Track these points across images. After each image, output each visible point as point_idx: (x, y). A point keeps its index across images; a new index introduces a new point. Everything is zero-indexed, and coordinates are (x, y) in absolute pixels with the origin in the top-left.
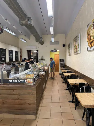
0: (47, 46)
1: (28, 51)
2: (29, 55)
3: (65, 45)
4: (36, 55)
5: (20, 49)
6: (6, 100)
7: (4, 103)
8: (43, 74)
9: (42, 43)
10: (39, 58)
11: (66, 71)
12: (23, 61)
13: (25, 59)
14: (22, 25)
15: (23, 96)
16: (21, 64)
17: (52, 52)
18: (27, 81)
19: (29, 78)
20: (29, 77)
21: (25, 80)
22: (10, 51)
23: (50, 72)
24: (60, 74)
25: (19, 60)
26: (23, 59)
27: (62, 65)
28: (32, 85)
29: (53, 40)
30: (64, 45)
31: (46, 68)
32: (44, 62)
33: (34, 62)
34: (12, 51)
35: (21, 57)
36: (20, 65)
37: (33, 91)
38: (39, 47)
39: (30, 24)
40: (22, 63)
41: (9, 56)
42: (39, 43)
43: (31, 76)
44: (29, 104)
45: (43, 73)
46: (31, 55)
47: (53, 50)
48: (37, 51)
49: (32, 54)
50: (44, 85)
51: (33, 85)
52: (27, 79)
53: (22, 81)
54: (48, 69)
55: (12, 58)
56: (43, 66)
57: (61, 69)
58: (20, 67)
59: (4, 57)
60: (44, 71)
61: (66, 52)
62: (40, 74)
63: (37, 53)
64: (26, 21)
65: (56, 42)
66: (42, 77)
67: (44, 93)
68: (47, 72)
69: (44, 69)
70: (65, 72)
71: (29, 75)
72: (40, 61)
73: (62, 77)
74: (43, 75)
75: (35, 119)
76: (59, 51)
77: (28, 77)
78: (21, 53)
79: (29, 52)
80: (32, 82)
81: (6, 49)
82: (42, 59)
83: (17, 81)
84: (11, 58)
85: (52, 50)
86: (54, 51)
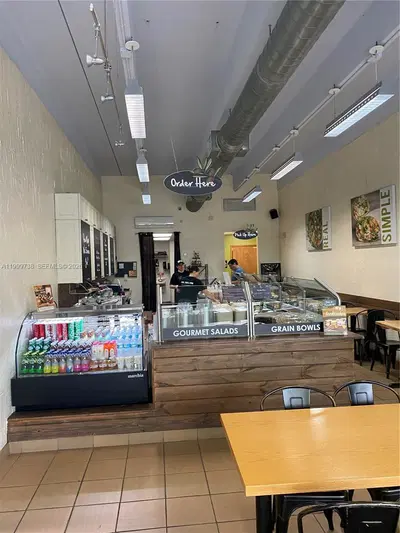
0: (211, 218)
1: (142, 236)
6: (270, 382)
7: (264, 392)
12: (120, 274)
13: (129, 266)
15: (319, 366)
17: (238, 237)
18: (327, 325)
19: (334, 318)
26: (122, 266)
28: (345, 334)
42: (183, 206)
43: (338, 311)
44: (336, 388)
47: (242, 231)
48: (177, 235)
52: (328, 321)
53: (311, 328)
71: (329, 310)
77: (328, 314)
79: (146, 239)
80: (345, 327)
86: (245, 234)
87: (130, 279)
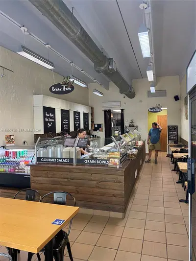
0: (141, 101)
1: (105, 111)
2: (108, 119)
3: (179, 97)
4: (119, 118)
5: (91, 108)
6: (81, 188)
7: (78, 192)
8: (135, 153)
9: (131, 95)
10: (127, 123)
11: (179, 149)
12: (96, 129)
13: (99, 126)
14: (98, 72)
15: (104, 182)
16: (93, 136)
17: (151, 112)
18: (110, 161)
19: (114, 158)
20: (113, 156)
21: (107, 160)
22: (75, 113)
23: (147, 151)
24: (169, 156)
25: (90, 128)
26: (96, 126)
27: (172, 137)
28: (118, 167)
29: (153, 90)
30: (177, 98)
31: (140, 143)
32: (135, 131)
33: (116, 130)
34: (79, 113)
35: (92, 122)
36: (91, 136)
37: (118, 177)
38: (125, 104)
39: (113, 69)
40: (95, 133)
41: (74, 122)
42: (126, 96)
43: (116, 155)
44: (114, 196)
45: (135, 151)
46: (110, 118)
48: (122, 110)
49: (112, 116)
50: (136, 171)
51: (120, 167)
52: (111, 159)
53: (104, 162)
54: (144, 145)
55: (79, 124)
56: (134, 139)
57: (171, 146)
58: (92, 140)
59: (66, 124)
60: (135, 148)
61: (181, 110)
62: (129, 152)
63: (122, 115)
64: (106, 65)
65: (161, 93)
66: (132, 158)
67: (136, 186)
68: (141, 150)
69: (136, 144)
70: (176, 152)
71: (112, 153)
72: (127, 130)
73: (172, 161)
74: (133, 154)
75: (123, 219)
76: (166, 108)
77: (111, 156)
78: (92, 114)
79: (107, 113)
80: (118, 163)
81: (69, 111)
82: (132, 126)
83: (96, 162)
84: (77, 125)
85: (151, 109)
86: (155, 110)
87: (99, 132)
